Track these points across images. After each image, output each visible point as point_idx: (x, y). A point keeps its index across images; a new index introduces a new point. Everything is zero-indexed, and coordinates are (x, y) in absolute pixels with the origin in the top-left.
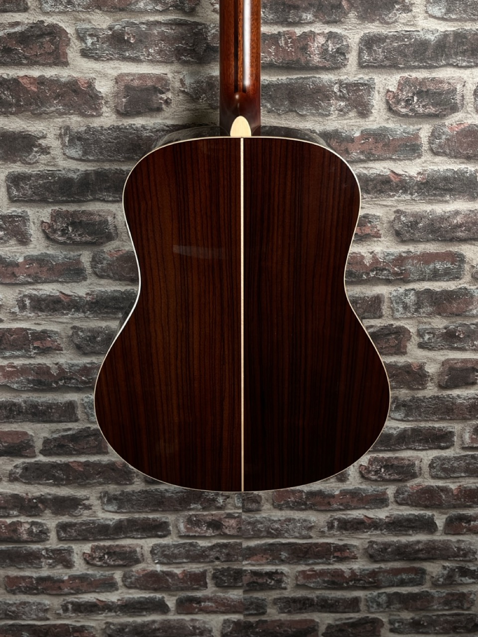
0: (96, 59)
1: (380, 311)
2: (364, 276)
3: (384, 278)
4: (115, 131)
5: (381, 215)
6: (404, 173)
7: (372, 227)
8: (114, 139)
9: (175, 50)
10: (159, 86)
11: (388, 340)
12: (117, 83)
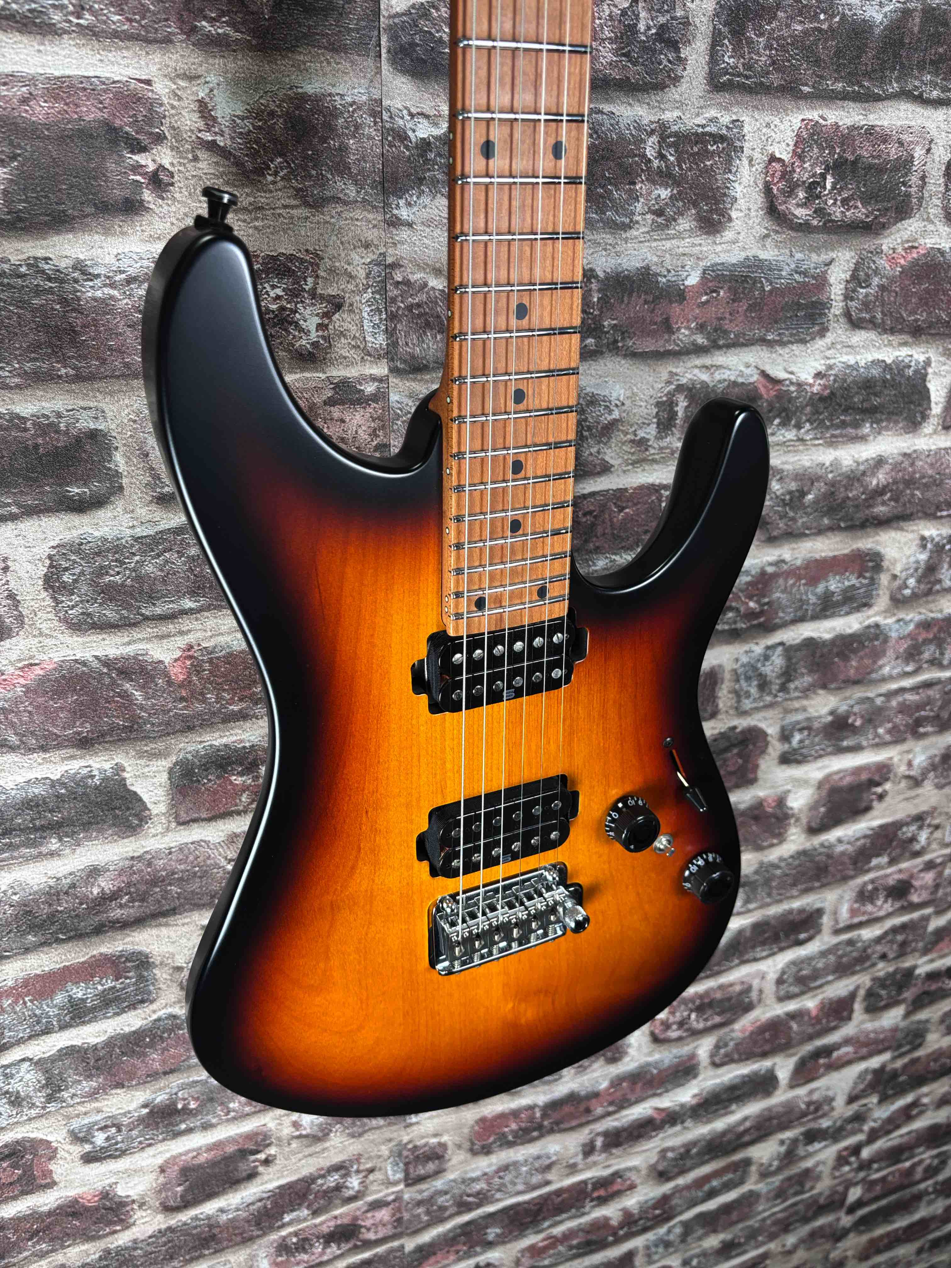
1: (714, 702)
3: (726, 627)
6: (787, 376)
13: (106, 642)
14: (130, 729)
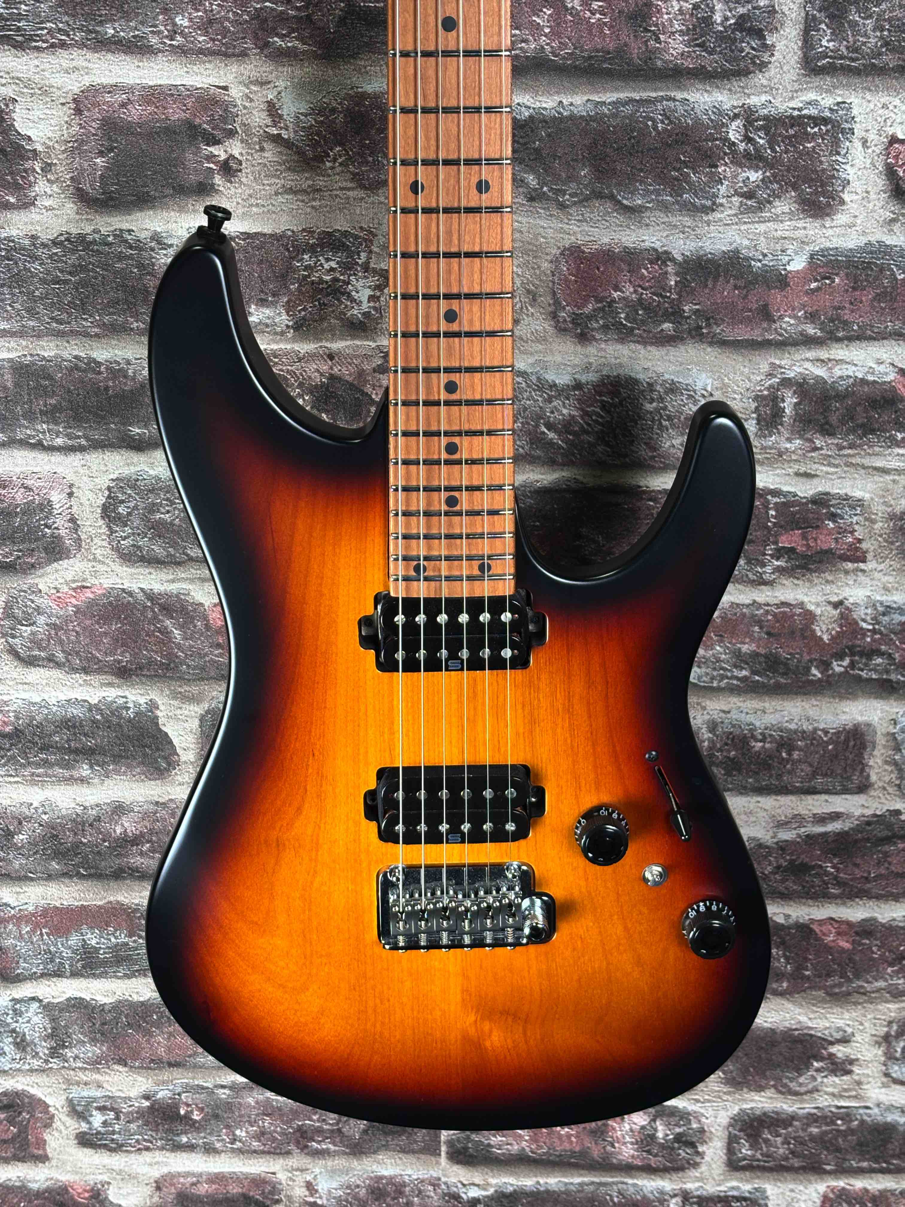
0: (19, 46)
1: (862, 770)
2: (814, 671)
3: (874, 676)
4: (74, 251)
5: (867, 496)
7: (842, 531)
8: (70, 273)
9: (252, 19)
10: (203, 122)
11: (886, 854)
12: (78, 111)
13: (153, 577)
14: (167, 667)
